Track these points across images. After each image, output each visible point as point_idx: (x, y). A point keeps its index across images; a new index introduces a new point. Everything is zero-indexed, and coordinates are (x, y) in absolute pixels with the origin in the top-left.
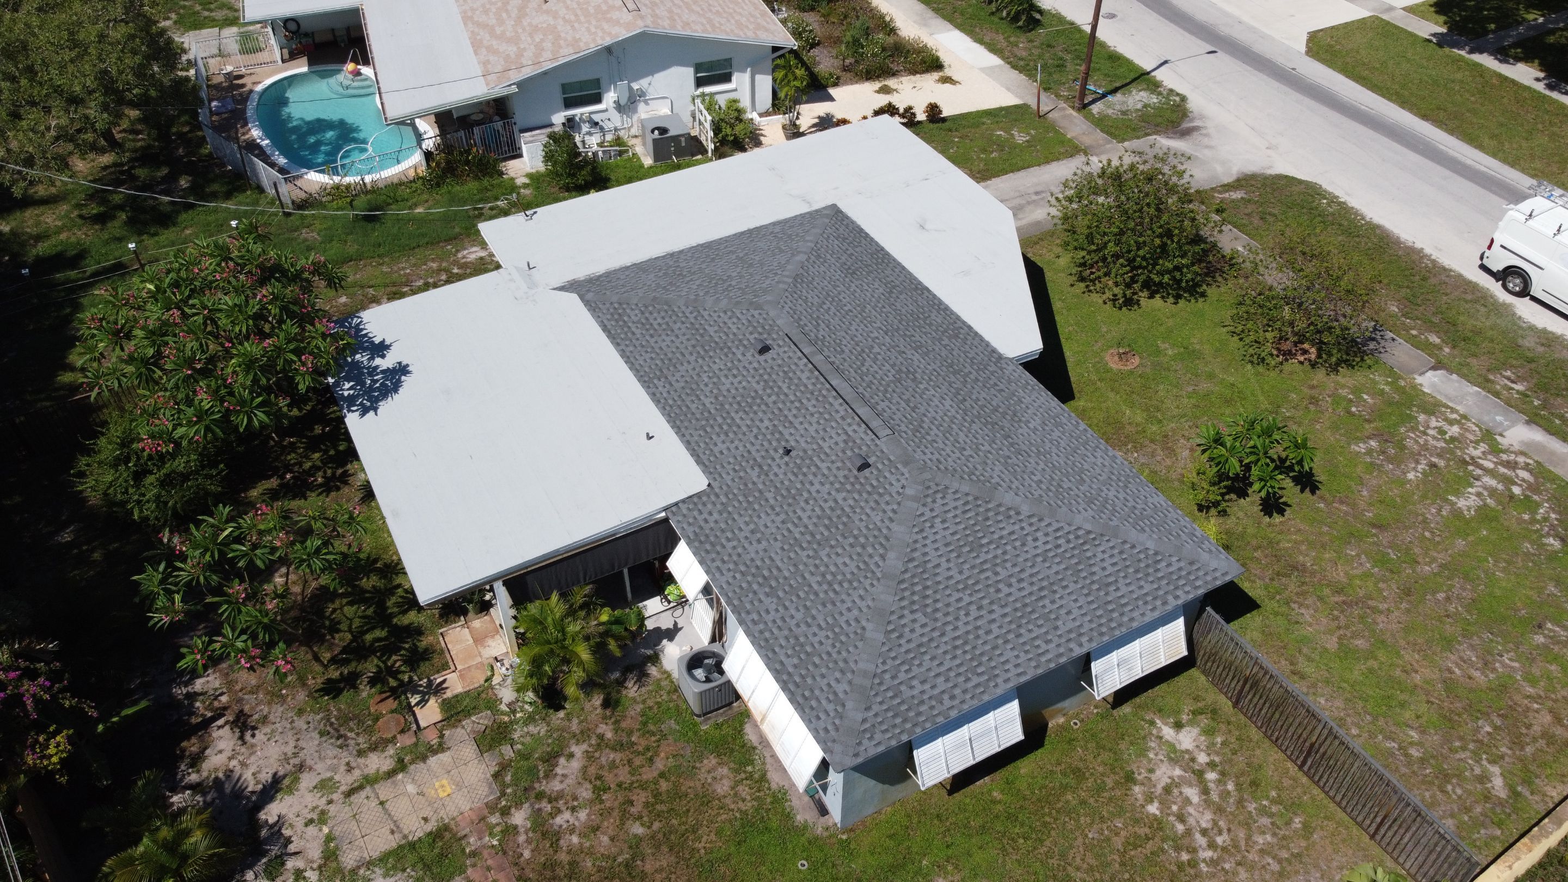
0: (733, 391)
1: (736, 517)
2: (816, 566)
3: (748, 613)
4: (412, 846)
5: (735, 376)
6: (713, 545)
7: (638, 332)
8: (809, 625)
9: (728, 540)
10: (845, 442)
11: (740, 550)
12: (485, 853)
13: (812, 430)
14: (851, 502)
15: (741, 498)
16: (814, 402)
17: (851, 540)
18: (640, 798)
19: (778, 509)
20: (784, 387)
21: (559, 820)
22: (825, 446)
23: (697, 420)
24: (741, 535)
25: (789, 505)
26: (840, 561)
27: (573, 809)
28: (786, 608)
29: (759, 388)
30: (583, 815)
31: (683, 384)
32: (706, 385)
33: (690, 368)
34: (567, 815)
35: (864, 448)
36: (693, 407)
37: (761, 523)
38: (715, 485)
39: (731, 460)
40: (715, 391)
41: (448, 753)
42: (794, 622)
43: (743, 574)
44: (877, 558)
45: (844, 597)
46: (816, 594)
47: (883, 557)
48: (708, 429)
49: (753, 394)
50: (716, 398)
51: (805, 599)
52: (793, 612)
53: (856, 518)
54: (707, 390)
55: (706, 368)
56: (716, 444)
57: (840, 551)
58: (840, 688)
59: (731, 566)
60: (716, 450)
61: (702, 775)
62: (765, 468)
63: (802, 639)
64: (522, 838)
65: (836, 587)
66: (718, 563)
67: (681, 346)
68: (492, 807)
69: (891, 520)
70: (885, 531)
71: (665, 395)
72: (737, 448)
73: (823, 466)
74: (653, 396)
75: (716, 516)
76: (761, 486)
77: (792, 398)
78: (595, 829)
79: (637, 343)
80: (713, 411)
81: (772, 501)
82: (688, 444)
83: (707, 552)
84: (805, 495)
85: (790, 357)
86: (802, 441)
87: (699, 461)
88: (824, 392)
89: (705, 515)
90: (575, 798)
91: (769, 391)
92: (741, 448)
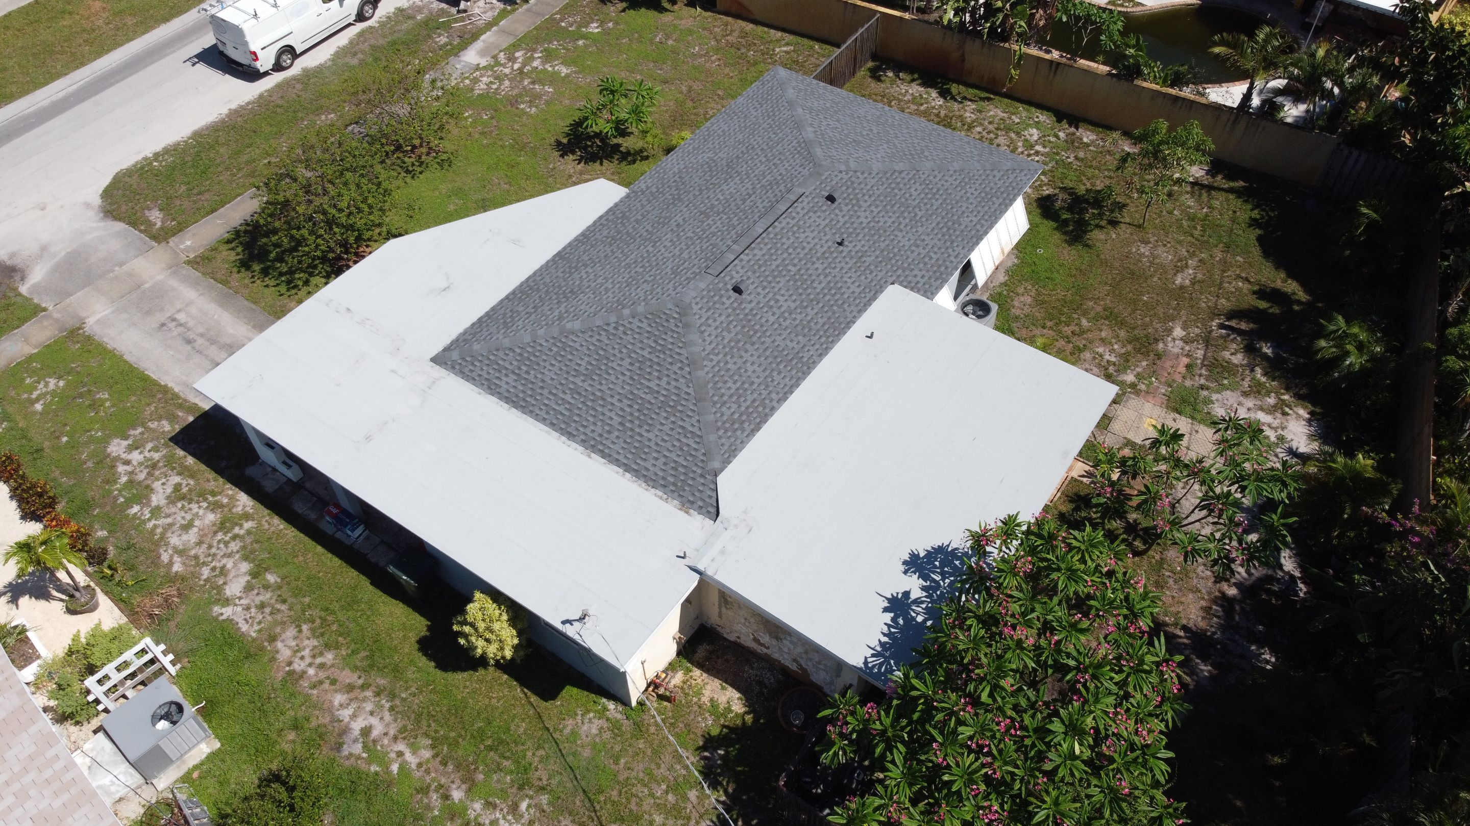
0: (794, 297)
1: (910, 260)
2: (926, 204)
3: (978, 231)
4: (1193, 418)
5: (777, 301)
6: (940, 266)
7: (750, 398)
8: (968, 198)
9: (931, 258)
10: (815, 212)
11: (936, 249)
12: (1163, 380)
13: (812, 235)
14: (866, 197)
15: (893, 262)
16: (784, 240)
17: (896, 191)
18: (1067, 330)
19: (892, 237)
20: (775, 263)
21: (1113, 359)
22: (823, 223)
23: (834, 313)
24: (924, 252)
25: (885, 231)
26: (915, 194)
27: (1101, 356)
28: (963, 212)
29: (783, 281)
30: (1100, 350)
31: (800, 338)
32: (795, 319)
33: (778, 338)
34: (1107, 357)
35: (816, 200)
36: (821, 321)
37: (907, 243)
38: (891, 280)
39: (863, 277)
40: (799, 310)
41: (1129, 437)
42: (970, 206)
43: (952, 242)
44: (903, 175)
45: (939, 186)
46: (945, 199)
47: (901, 172)
48: (840, 302)
49: (791, 283)
50: (806, 307)
51: (952, 204)
52: (964, 208)
53: (877, 193)
54: (799, 317)
55: (776, 326)
56: (853, 292)
57: (907, 195)
58: (999, 175)
59: (950, 251)
60: (858, 290)
61: (1027, 310)
62: (860, 254)
63: (979, 199)
64: (1139, 370)
65: (934, 191)
66: (952, 258)
67: (756, 354)
68: (1137, 393)
69: (870, 174)
70: (880, 176)
71: (817, 346)
72: (850, 277)
73: (842, 220)
74: (821, 356)
75: (915, 272)
76: (878, 253)
77: (785, 255)
78: (1102, 340)
79: (765, 393)
80: (821, 305)
81: (887, 242)
82: (861, 312)
83: (947, 268)
84: (872, 224)
85: (743, 267)
86: (825, 238)
87: (874, 298)
88: (772, 236)
89: (918, 279)
90: (1094, 358)
91: (784, 273)
92: (849, 275)
